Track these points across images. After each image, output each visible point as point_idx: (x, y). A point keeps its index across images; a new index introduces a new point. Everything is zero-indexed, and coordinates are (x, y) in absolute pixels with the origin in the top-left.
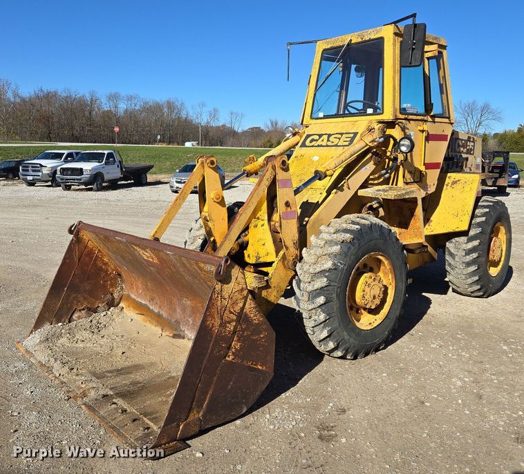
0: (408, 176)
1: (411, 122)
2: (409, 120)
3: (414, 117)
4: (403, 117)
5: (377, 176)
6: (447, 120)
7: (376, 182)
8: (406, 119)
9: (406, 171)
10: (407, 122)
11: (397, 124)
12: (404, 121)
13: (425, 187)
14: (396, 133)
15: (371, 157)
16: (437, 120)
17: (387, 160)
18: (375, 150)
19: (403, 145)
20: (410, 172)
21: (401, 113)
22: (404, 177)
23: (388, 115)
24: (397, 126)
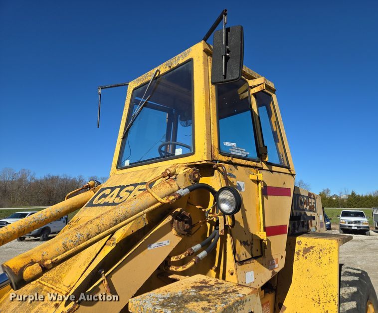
0: (242, 250)
1: (239, 167)
2: (235, 165)
3: (243, 162)
4: (225, 159)
5: (183, 256)
6: (286, 171)
7: (180, 269)
8: (230, 163)
9: (238, 243)
10: (232, 167)
11: (217, 168)
12: (227, 166)
13: (269, 264)
14: (215, 182)
15: (172, 222)
16: (274, 168)
17: (208, 225)
18: (179, 210)
19: (224, 201)
20: (244, 243)
21: (220, 153)
22: (234, 253)
23: (200, 156)
24: (216, 171)
